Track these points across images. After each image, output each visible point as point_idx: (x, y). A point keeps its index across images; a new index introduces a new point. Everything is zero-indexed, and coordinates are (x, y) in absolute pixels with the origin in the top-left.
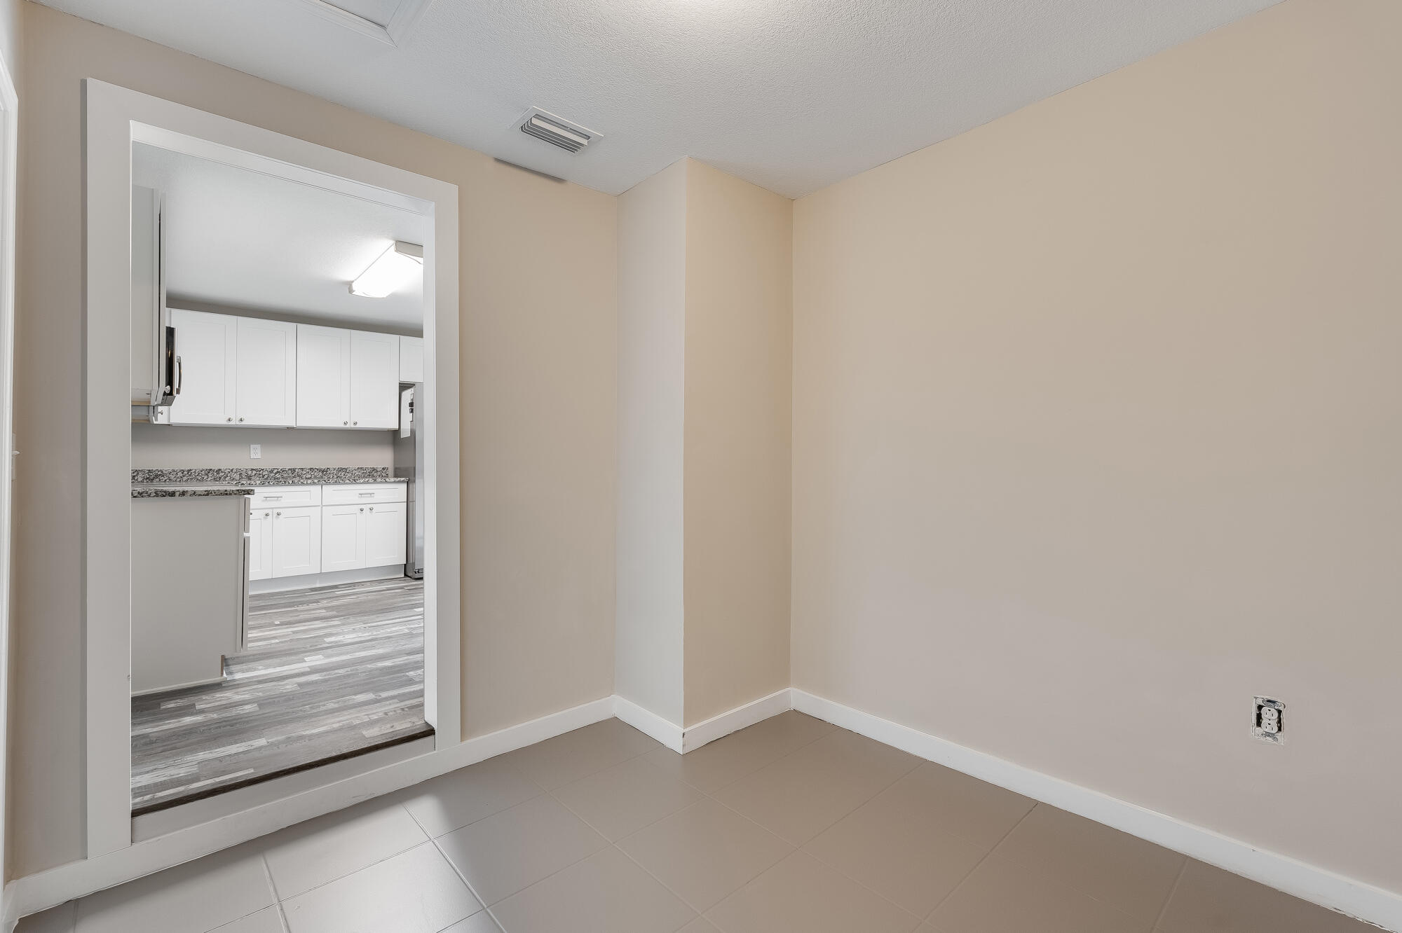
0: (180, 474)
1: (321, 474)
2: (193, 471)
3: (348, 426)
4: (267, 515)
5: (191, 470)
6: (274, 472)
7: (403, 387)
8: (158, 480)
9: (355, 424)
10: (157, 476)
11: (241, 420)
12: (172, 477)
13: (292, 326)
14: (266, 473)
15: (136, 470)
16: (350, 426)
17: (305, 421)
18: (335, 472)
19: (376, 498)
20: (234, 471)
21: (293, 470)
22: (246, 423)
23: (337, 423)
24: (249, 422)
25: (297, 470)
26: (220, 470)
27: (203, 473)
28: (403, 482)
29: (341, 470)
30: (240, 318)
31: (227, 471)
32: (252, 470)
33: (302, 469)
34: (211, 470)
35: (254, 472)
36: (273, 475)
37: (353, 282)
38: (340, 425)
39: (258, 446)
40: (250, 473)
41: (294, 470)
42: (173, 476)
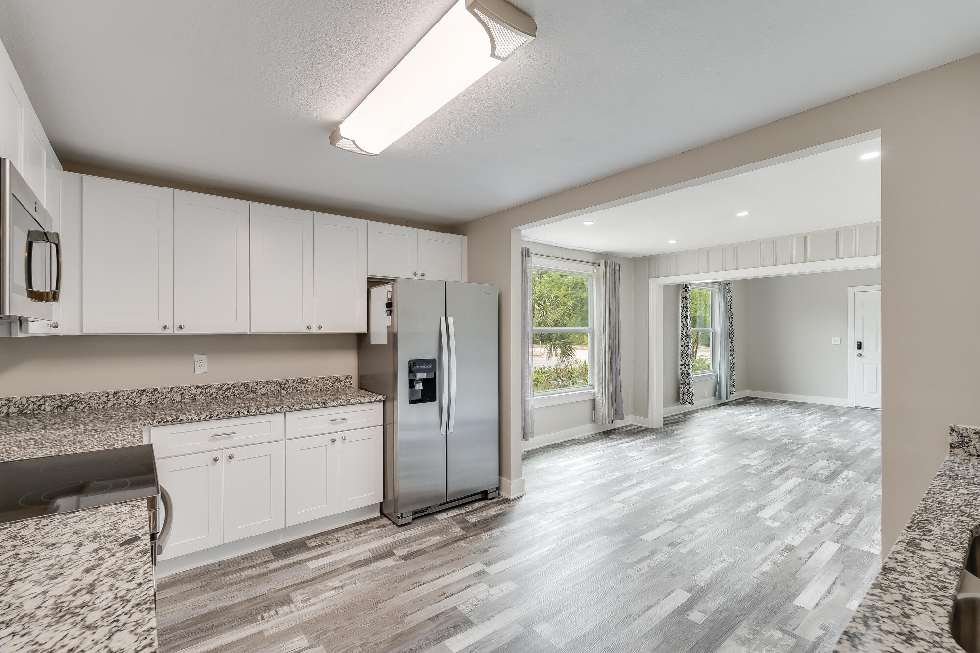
0: (103, 399)
1: (278, 388)
2: (122, 393)
3: (311, 331)
4: (215, 460)
5: (118, 392)
6: (224, 389)
7: (373, 282)
8: (73, 408)
9: (320, 328)
10: (72, 403)
11: (181, 328)
12: (93, 403)
13: (243, 204)
14: (214, 390)
15: (43, 397)
16: (314, 330)
17: (261, 327)
18: (295, 383)
19: (349, 424)
20: (174, 390)
21: (246, 385)
22: (187, 331)
23: (298, 327)
24: (191, 329)
25: (250, 385)
26: (156, 390)
27: (134, 395)
28: (380, 401)
29: (301, 381)
30: (176, 191)
31: (165, 391)
32: (197, 387)
33: (257, 383)
34: (144, 390)
35: (199, 390)
36: (222, 392)
37: (340, 123)
38: (303, 330)
39: (204, 357)
40: (194, 391)
41: (248, 386)
42: (95, 402)
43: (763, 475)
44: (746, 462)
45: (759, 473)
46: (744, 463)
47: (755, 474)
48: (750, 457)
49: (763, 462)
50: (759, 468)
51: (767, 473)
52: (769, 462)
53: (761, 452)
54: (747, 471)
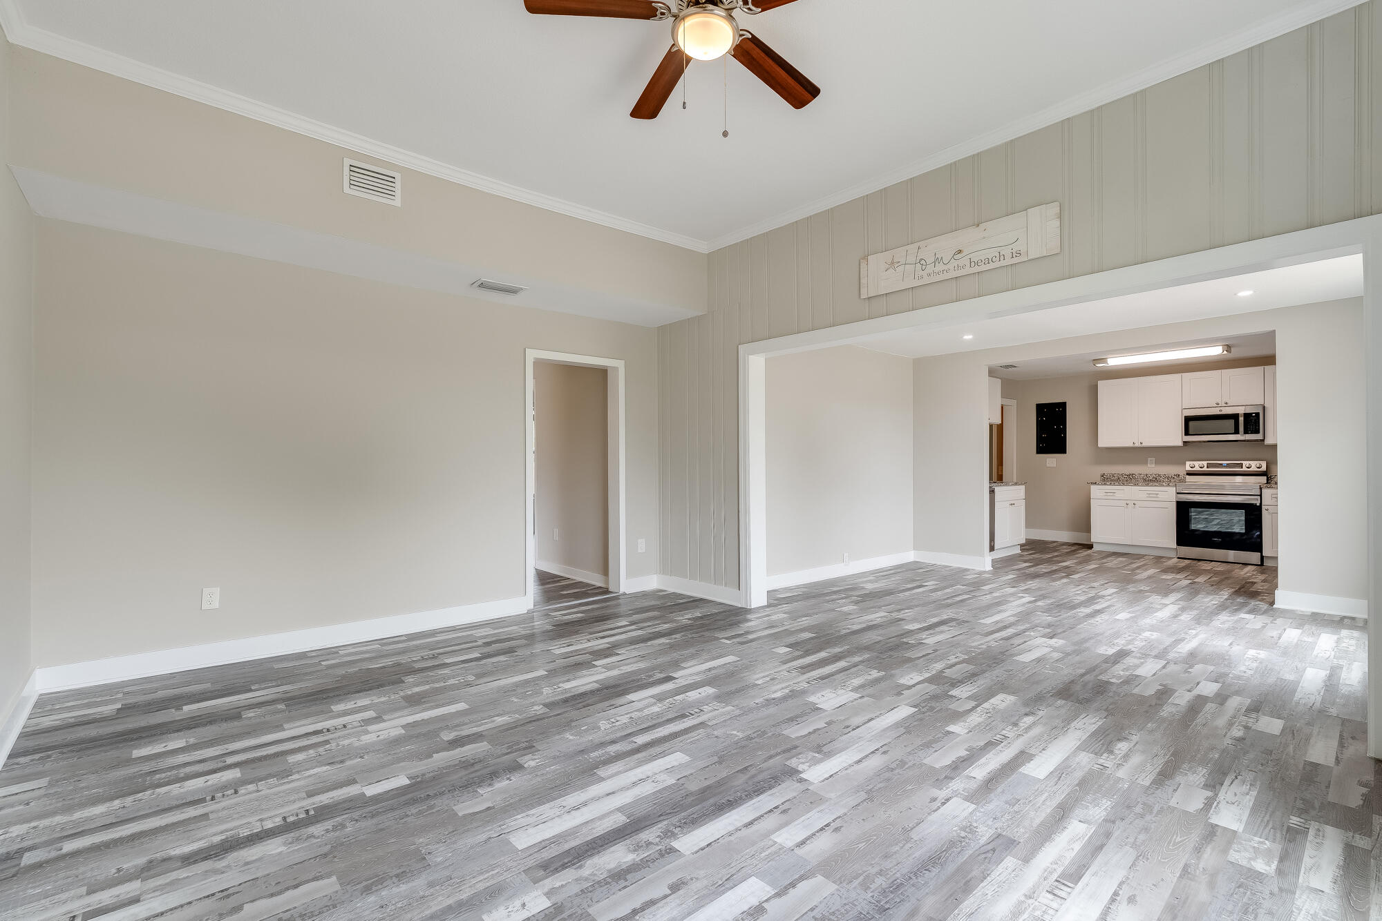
43: (1028, 626)
44: (1053, 642)
45: (1032, 628)
46: (1054, 640)
47: (1037, 626)
48: (1048, 650)
49: (1025, 642)
50: (1032, 634)
51: (1021, 628)
52: (1016, 641)
53: (1026, 658)
54: (1049, 630)
